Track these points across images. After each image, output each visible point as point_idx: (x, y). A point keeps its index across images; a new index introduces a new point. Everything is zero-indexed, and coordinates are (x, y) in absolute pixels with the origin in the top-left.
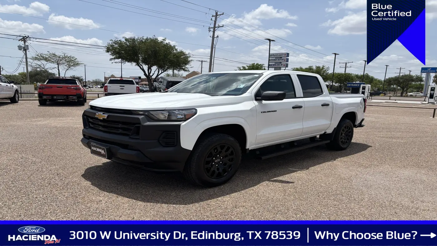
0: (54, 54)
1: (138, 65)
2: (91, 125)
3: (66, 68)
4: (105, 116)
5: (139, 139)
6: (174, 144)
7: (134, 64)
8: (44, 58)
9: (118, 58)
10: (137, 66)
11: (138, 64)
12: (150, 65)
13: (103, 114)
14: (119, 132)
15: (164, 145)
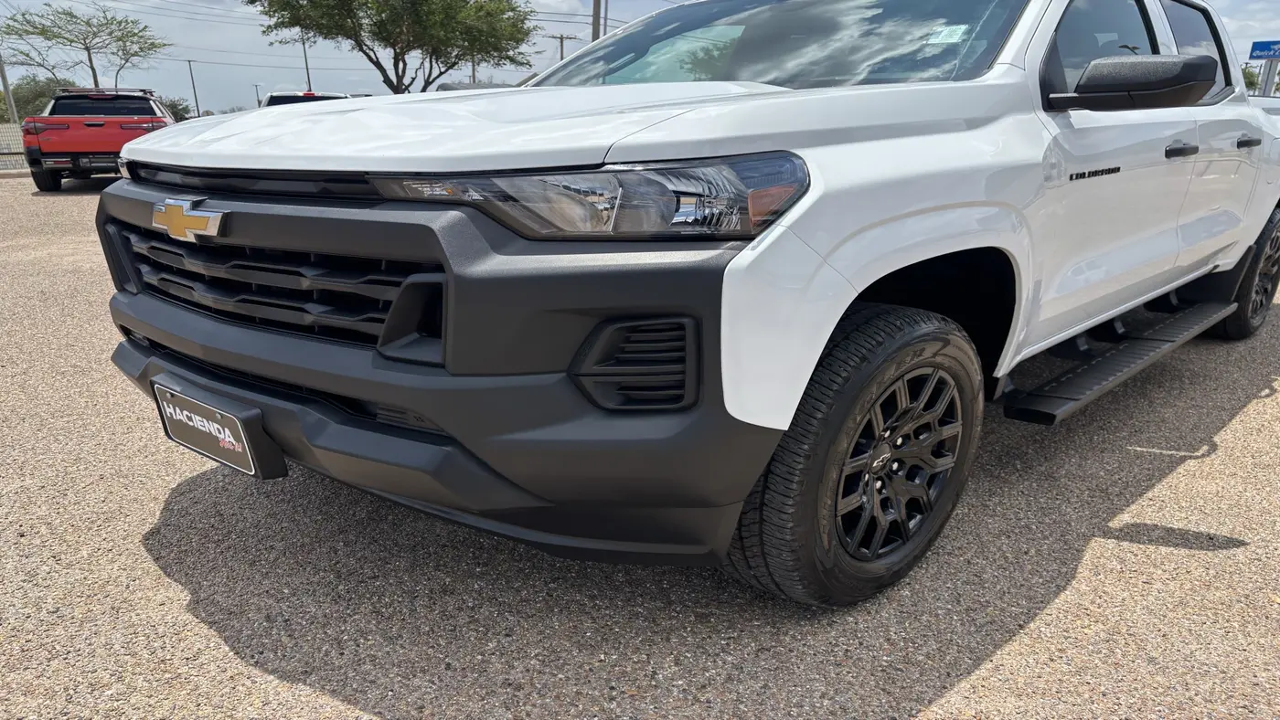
0: (71, 15)
1: (361, 50)
2: (151, 278)
3: (118, 61)
4: (207, 221)
5: (442, 366)
6: (679, 398)
7: (347, 44)
8: (37, 28)
9: (291, 24)
10: (355, 52)
11: (360, 45)
12: (402, 48)
13: (196, 205)
14: (308, 319)
15: (611, 405)
